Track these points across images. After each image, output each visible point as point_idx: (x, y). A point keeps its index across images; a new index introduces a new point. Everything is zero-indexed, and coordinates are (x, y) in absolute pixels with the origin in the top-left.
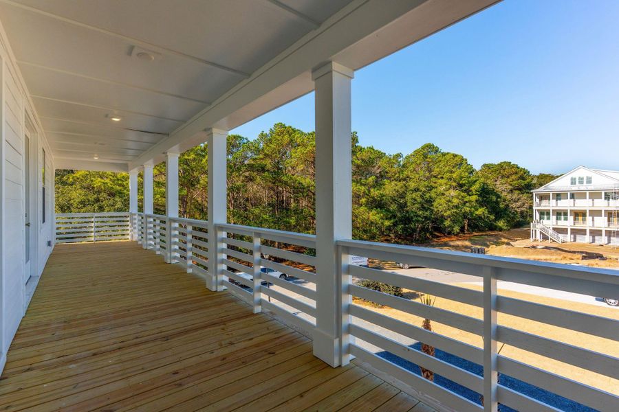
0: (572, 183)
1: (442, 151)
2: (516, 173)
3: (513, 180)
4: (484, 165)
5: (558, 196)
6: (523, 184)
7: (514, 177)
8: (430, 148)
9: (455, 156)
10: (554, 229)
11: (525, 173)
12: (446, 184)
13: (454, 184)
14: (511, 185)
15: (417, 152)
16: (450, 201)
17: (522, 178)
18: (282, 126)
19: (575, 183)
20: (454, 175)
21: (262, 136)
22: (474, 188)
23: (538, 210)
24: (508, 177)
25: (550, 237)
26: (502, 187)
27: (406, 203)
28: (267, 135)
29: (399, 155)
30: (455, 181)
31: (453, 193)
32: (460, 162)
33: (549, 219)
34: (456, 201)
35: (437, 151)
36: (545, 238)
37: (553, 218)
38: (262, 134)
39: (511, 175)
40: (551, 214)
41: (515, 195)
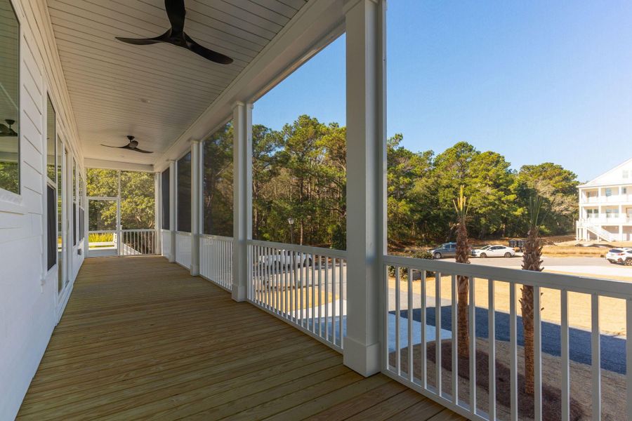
0: (624, 177)
1: (476, 150)
2: (560, 174)
3: (556, 183)
4: (524, 167)
5: (608, 192)
6: (567, 186)
7: (557, 178)
8: (464, 147)
9: (491, 153)
10: (603, 227)
11: (569, 174)
12: (481, 183)
13: (491, 183)
14: (554, 186)
15: (449, 151)
16: (485, 198)
17: (566, 179)
18: (306, 117)
19: (627, 177)
20: (490, 173)
21: (287, 128)
22: (511, 187)
23: (585, 207)
24: (551, 179)
25: (598, 236)
26: (544, 189)
27: (438, 200)
28: (291, 128)
29: (430, 153)
30: (491, 180)
31: (488, 190)
32: (497, 160)
33: (597, 217)
34: (491, 198)
35: (471, 150)
36: (593, 237)
37: (602, 215)
38: (286, 126)
39: (554, 176)
40: (600, 211)
41: (559, 197)
